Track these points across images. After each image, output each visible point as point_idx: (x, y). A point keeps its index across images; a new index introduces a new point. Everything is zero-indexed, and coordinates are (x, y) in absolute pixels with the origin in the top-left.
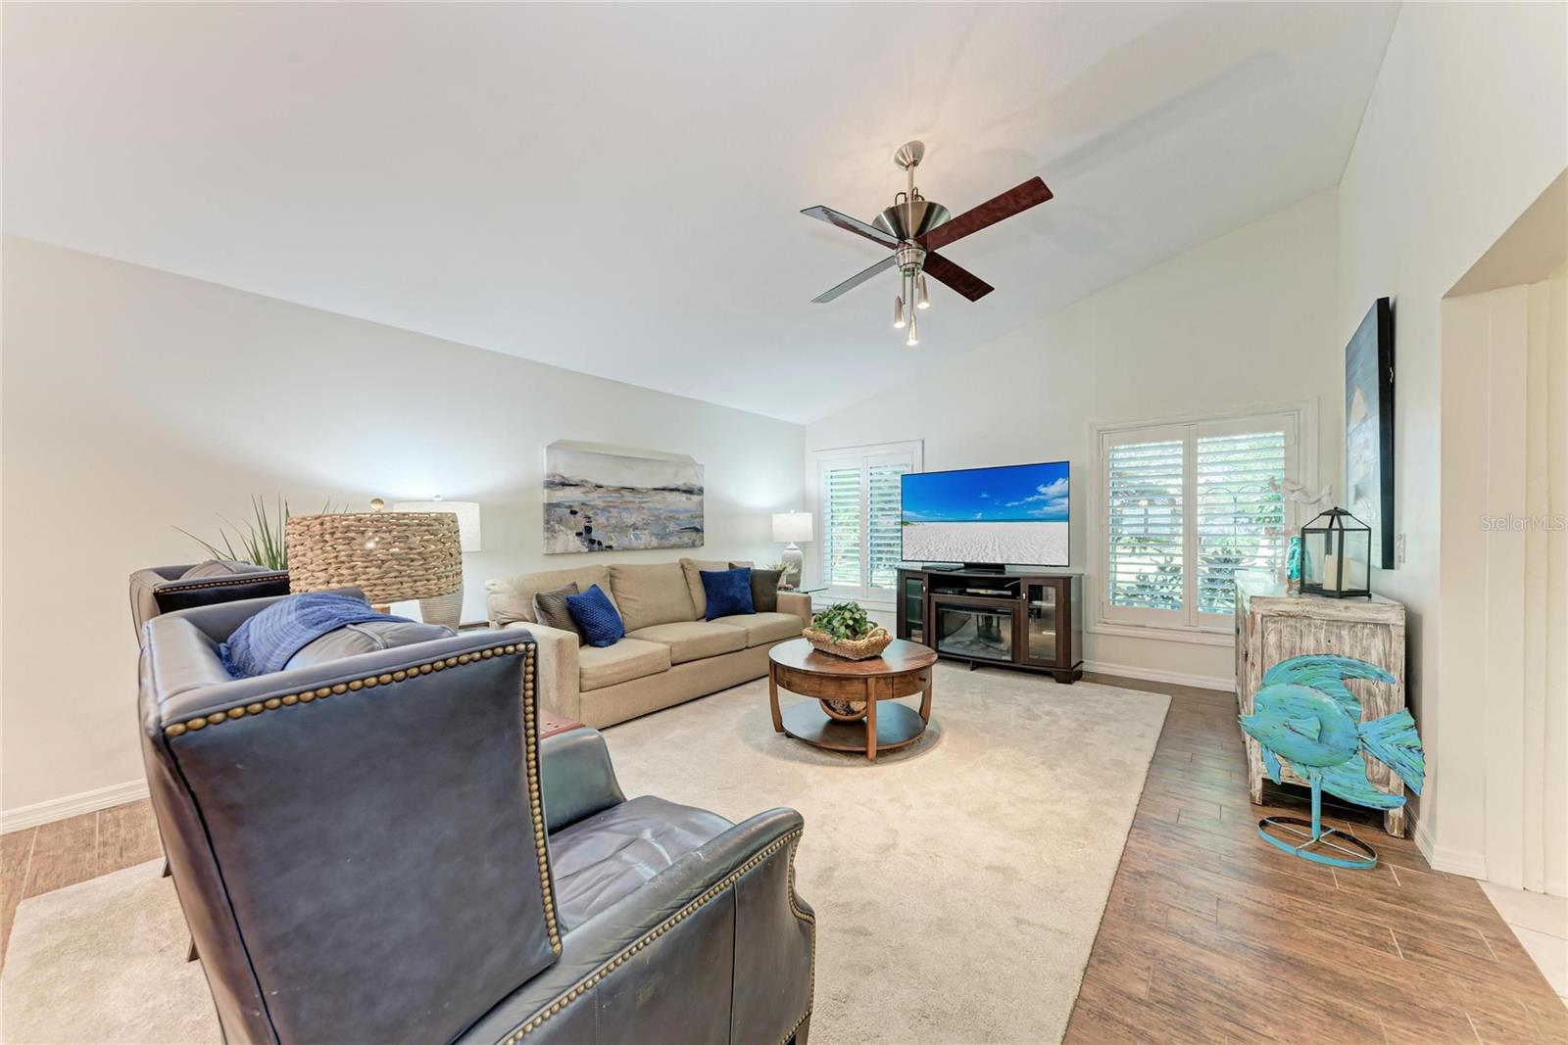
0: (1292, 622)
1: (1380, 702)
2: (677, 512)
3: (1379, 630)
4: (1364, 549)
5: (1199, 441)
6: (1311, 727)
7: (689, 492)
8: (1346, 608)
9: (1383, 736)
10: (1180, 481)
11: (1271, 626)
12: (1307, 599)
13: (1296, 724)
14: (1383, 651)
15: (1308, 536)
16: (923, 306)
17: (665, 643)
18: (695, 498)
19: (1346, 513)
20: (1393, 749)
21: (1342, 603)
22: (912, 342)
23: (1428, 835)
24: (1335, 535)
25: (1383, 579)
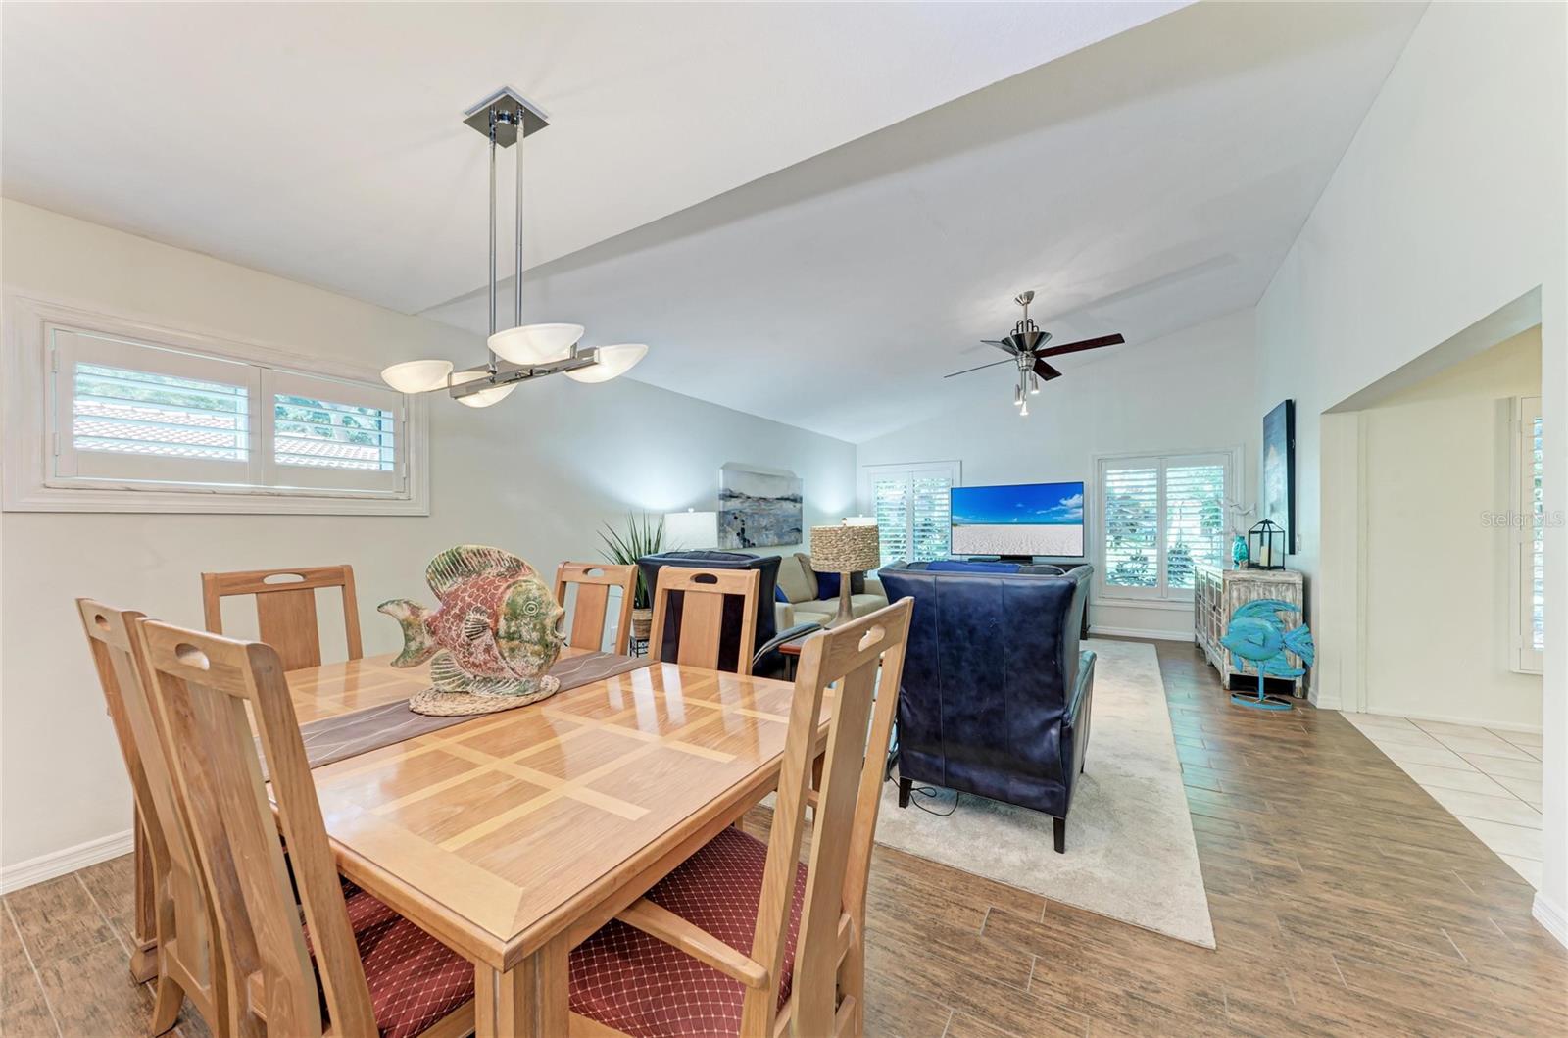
0: (1245, 584)
1: (1291, 625)
2: (787, 516)
3: (1290, 587)
4: (1280, 542)
5: (1168, 469)
6: (1258, 639)
7: (794, 500)
8: (1274, 575)
9: (1295, 639)
10: (1155, 497)
11: (1234, 587)
12: (1253, 571)
13: (1250, 637)
14: (1293, 597)
15: (1252, 535)
16: (1035, 392)
17: (827, 613)
18: (798, 505)
19: (1272, 523)
20: (1299, 645)
21: (1271, 573)
22: (1024, 412)
23: (1315, 693)
24: (1266, 536)
25: (1291, 560)
